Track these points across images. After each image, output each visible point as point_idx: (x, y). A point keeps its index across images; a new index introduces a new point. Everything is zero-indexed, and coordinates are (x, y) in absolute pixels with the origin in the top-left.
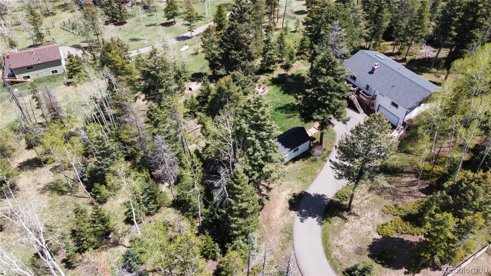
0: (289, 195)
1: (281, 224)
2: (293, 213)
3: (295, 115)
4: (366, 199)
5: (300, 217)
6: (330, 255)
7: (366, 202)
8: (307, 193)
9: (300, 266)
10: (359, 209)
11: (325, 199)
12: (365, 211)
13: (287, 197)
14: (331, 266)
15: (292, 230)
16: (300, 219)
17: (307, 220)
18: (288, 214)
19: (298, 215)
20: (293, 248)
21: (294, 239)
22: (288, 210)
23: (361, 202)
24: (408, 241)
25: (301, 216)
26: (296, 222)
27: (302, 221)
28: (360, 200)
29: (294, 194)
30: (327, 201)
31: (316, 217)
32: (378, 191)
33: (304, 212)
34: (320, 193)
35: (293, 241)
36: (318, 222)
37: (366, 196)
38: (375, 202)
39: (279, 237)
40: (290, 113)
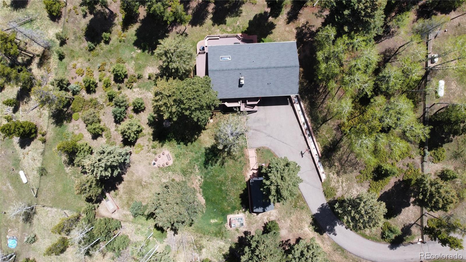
0: (309, 227)
1: (329, 248)
2: (326, 235)
3: (224, 158)
4: (342, 182)
5: (332, 234)
6: (366, 235)
7: (344, 185)
8: (314, 214)
9: (365, 258)
10: (347, 194)
11: (326, 206)
12: (350, 191)
13: (311, 230)
14: (374, 241)
15: (338, 245)
16: (333, 234)
17: (336, 230)
18: (324, 238)
19: (330, 234)
20: (350, 253)
21: (345, 249)
22: (321, 236)
23: (342, 187)
24: (389, 190)
25: (332, 232)
26: (333, 238)
27: (335, 235)
28: (340, 186)
29: (311, 224)
30: (327, 206)
31: (336, 223)
32: (342, 171)
33: (329, 228)
34: (319, 206)
35: (346, 250)
36: (341, 225)
37: (340, 181)
38: (348, 180)
39: (337, 255)
40: (218, 160)
